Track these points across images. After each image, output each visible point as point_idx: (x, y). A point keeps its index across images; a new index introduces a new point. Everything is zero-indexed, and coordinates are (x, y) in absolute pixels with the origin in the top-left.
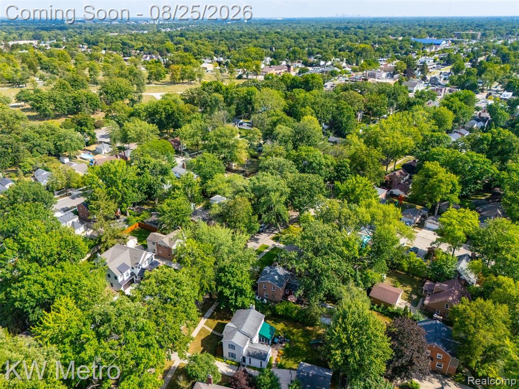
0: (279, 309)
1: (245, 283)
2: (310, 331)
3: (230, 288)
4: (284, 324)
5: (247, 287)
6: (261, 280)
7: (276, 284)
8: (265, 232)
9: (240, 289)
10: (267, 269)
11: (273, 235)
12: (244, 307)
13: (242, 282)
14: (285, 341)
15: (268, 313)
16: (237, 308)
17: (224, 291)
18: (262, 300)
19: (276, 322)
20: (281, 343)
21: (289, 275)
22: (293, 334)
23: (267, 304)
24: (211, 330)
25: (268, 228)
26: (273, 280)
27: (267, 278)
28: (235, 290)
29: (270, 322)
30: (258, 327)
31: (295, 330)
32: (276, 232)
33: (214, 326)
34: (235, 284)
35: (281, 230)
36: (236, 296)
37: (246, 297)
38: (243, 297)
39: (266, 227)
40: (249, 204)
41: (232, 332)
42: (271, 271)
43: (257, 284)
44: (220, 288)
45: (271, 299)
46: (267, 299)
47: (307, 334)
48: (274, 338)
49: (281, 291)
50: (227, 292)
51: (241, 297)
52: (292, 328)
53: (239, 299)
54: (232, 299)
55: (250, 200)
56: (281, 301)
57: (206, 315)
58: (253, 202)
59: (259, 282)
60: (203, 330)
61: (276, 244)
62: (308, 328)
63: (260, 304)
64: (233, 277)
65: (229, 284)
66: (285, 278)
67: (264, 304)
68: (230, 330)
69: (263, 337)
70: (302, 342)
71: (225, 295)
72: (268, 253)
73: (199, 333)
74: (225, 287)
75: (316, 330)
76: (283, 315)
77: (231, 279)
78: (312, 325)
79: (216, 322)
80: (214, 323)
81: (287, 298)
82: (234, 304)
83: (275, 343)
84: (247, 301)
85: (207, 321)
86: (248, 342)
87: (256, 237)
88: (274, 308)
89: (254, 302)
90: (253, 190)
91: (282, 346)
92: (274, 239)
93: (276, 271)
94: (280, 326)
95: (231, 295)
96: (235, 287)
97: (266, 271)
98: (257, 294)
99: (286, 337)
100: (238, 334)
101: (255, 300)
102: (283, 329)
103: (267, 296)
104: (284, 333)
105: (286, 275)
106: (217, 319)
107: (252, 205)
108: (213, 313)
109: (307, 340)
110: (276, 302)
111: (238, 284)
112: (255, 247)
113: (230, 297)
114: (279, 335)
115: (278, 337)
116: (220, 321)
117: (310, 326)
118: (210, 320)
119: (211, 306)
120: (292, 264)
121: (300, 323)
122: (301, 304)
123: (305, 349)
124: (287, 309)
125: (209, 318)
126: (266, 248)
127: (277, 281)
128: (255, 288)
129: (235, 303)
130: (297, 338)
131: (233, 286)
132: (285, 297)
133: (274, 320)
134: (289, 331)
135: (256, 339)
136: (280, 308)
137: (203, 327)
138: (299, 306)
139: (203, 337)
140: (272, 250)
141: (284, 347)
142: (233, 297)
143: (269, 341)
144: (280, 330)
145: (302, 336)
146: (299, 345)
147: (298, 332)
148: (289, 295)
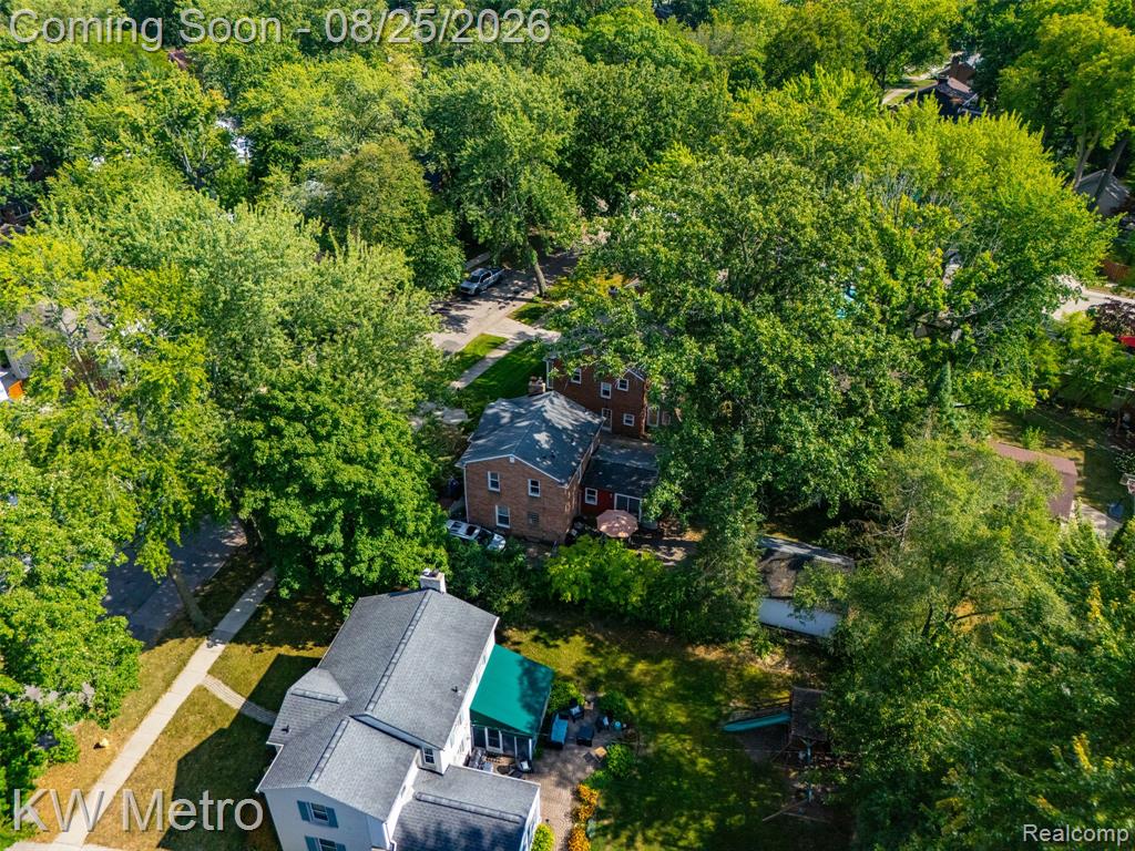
0: (562, 574)
1: (386, 466)
2: (712, 665)
3: (308, 494)
4: (590, 639)
5: (405, 487)
6: (474, 455)
7: (541, 468)
8: (488, 297)
9: (366, 501)
10: (501, 409)
11: (520, 305)
12: (392, 583)
13: (371, 462)
14: (599, 726)
15: (516, 598)
16: (359, 588)
17: (278, 508)
18: (484, 538)
19: (552, 633)
20: (584, 743)
21: (595, 428)
22: (633, 690)
23: (508, 555)
24: (236, 701)
25: (497, 283)
26: (530, 450)
27: (501, 443)
28: (336, 503)
29: (525, 637)
30: (467, 681)
31: (640, 667)
32: (530, 295)
33: (255, 679)
34: (331, 474)
35: (546, 288)
36: (349, 532)
37: (401, 534)
38: (388, 533)
39: (491, 279)
40: (414, 169)
41: (318, 726)
42: (515, 416)
43: (459, 475)
44: (251, 500)
45: (526, 531)
46: (506, 534)
47: (700, 684)
48: (549, 720)
49: (566, 497)
50: (295, 517)
51: (375, 533)
52: (624, 660)
53: (366, 547)
54: (328, 549)
55: (418, 156)
56: (570, 541)
57: (222, 626)
58: (432, 167)
59: (467, 462)
60: (199, 701)
61: (531, 331)
62: (700, 652)
63: (473, 557)
64: (317, 438)
65: (295, 474)
66: (581, 442)
67: (491, 556)
68: (310, 718)
69: (495, 726)
70: (684, 729)
71: (281, 530)
72: (501, 362)
73: (175, 720)
74: (280, 493)
75: (741, 661)
76: (583, 602)
77: (309, 446)
78: (716, 638)
79: (270, 654)
80: (255, 662)
81: (595, 524)
82: (339, 569)
83: (558, 747)
84: (406, 556)
85: (223, 657)
86: (414, 771)
87: (453, 312)
88: (541, 570)
89: (442, 555)
90: (431, 119)
91: (589, 758)
92: (520, 316)
93: (539, 414)
94: (569, 654)
95: (321, 527)
96: (333, 489)
97: (497, 417)
98: (459, 516)
99: (607, 709)
100: (353, 737)
101: (449, 542)
102: (582, 670)
103: (503, 519)
104: (593, 685)
105: (584, 428)
106: (275, 642)
107: (427, 176)
108: (258, 613)
109: (708, 713)
110: (547, 544)
111: (350, 474)
112: (455, 343)
113: (317, 540)
114: (574, 702)
115: (564, 712)
116: (285, 650)
117: (707, 643)
118: (238, 649)
119: (251, 583)
120: (624, 353)
121: (664, 631)
122: (655, 544)
123: (702, 763)
124: (599, 575)
125: (238, 639)
126: (496, 345)
127: (544, 455)
128: (446, 490)
129: (347, 566)
130: (659, 705)
131: (319, 483)
132: (586, 518)
133: (543, 626)
134: (616, 675)
135: (456, 747)
136: (568, 571)
137: (201, 690)
138: (646, 554)
139: (189, 743)
140: (518, 349)
141: (602, 763)
142: (337, 538)
143: (523, 740)
144: (569, 672)
145: (674, 696)
146: (671, 743)
147: (658, 678)
148: (600, 509)
